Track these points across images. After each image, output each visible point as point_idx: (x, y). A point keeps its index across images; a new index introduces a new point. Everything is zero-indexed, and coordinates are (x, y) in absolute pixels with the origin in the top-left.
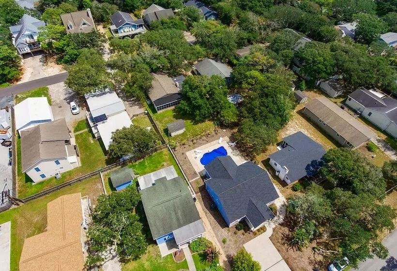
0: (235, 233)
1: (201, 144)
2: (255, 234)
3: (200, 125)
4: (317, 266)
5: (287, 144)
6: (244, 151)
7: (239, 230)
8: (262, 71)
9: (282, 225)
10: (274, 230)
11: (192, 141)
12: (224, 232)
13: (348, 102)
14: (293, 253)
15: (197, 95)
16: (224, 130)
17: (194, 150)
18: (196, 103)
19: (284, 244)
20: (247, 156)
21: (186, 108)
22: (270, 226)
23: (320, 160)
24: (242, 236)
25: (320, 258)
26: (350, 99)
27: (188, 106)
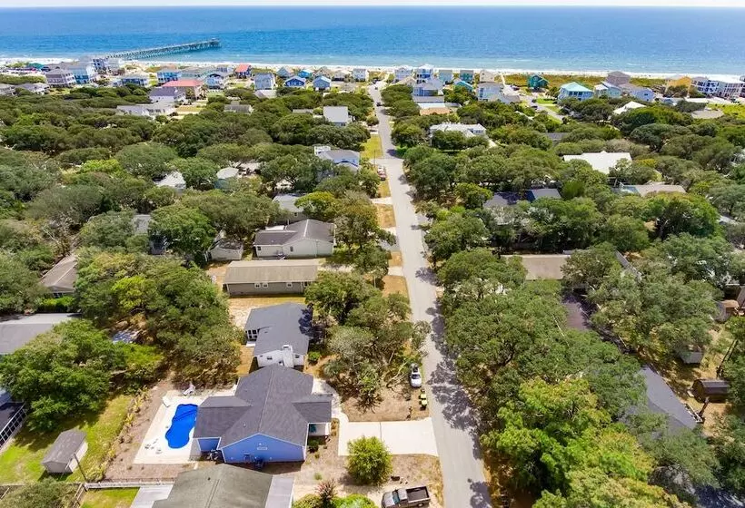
0: (317, 457)
1: (143, 432)
2: (334, 434)
3: (103, 417)
4: (405, 395)
5: (254, 332)
6: (215, 383)
7: (317, 449)
8: (131, 274)
9: (343, 401)
10: (343, 411)
11: (122, 441)
12: (307, 471)
13: (259, 253)
14: (379, 408)
15: (62, 369)
16: (155, 388)
17: (142, 447)
18: (72, 380)
19: (365, 411)
20: (226, 383)
21: (57, 406)
22: (337, 412)
23: (304, 316)
24: (326, 451)
25: (400, 388)
26: (259, 249)
27: (56, 402)
